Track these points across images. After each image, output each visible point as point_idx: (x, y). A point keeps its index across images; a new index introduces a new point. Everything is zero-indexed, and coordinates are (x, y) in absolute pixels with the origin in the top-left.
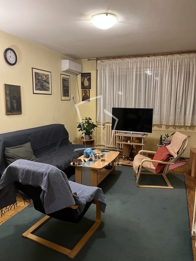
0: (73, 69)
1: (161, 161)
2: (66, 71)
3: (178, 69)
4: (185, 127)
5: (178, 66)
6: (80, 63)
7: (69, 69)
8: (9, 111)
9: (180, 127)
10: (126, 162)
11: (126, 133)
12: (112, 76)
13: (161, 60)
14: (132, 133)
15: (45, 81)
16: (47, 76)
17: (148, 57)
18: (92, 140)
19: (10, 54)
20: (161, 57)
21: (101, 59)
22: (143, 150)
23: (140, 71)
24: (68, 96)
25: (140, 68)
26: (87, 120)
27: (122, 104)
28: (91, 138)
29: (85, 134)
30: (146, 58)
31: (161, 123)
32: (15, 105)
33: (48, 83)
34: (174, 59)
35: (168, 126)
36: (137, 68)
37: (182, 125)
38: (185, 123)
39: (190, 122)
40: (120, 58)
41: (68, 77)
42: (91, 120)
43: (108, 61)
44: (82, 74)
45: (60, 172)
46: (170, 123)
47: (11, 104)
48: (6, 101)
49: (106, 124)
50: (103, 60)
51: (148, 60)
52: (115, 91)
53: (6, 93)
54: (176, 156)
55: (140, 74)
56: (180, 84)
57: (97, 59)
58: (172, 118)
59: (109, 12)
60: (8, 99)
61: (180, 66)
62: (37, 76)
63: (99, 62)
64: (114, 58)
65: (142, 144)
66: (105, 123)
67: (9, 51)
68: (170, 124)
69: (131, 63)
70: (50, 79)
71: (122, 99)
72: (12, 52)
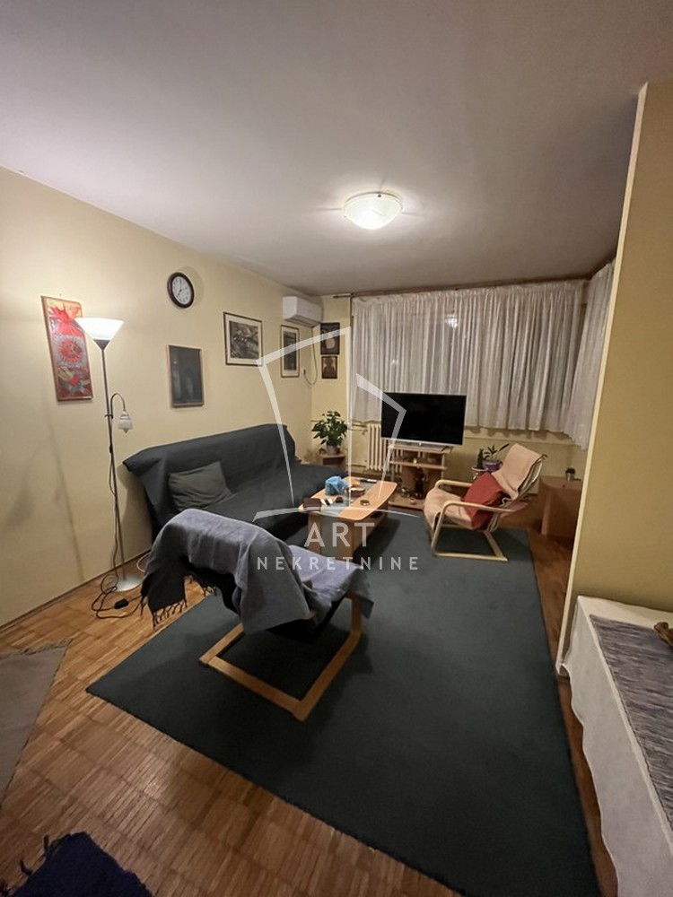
0: (305, 314)
1: (483, 504)
2: (293, 320)
3: (516, 315)
4: (528, 432)
5: (516, 310)
6: (320, 303)
7: (297, 316)
8: (178, 400)
9: (518, 432)
10: (408, 502)
11: (410, 444)
12: (382, 330)
13: (483, 297)
14: (423, 445)
15: (251, 339)
16: (253, 329)
17: (456, 290)
18: (341, 455)
19: (179, 285)
20: (483, 290)
21: (359, 296)
22: (445, 478)
23: (439, 319)
24: (295, 368)
25: (440, 313)
26: (331, 415)
27: (401, 386)
28: (338, 451)
29: (328, 444)
30: (452, 292)
31: (478, 423)
32: (190, 388)
33: (257, 343)
34: (509, 294)
35: (492, 431)
36: (432, 314)
37: (523, 428)
38: (527, 425)
39: (538, 423)
40: (398, 293)
41: (296, 331)
42: (339, 415)
43: (374, 299)
44: (322, 324)
45: (277, 544)
46: (498, 423)
47: (183, 384)
48: (173, 379)
49: (369, 425)
50: (365, 298)
51: (456, 295)
52: (387, 358)
53: (172, 364)
54: (515, 496)
55: (439, 326)
56: (520, 345)
57: (353, 295)
58: (501, 414)
59: (385, 189)
60: (176, 375)
61: (522, 308)
62: (234, 329)
63: (356, 300)
64: (387, 292)
65: (442, 467)
66: (366, 423)
67: (178, 278)
68: (497, 427)
69: (420, 302)
70: (259, 335)
71: (402, 375)
72: (183, 280)
